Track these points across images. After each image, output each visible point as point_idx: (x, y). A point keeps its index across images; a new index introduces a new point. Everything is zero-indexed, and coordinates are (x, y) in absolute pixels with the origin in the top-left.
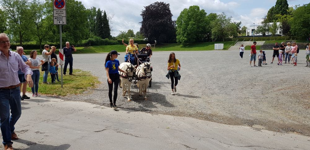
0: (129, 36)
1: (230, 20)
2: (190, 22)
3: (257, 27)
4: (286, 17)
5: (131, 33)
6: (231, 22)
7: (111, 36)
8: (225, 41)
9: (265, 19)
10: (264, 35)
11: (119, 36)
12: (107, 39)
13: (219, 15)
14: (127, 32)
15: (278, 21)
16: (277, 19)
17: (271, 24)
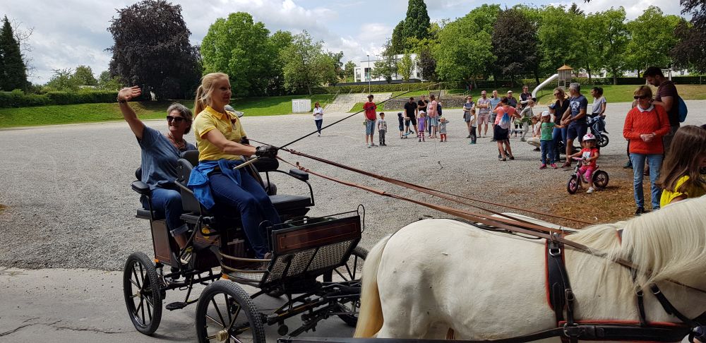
0: (82, 84)
1: (319, 47)
2: (234, 51)
3: (376, 65)
4: (426, 44)
5: (85, 74)
6: (322, 53)
7: (30, 83)
8: (313, 93)
9: (388, 46)
10: (389, 80)
11: (52, 84)
12: (18, 91)
13: (297, 35)
14: (73, 72)
15: (413, 52)
16: (411, 47)
17: (400, 56)
